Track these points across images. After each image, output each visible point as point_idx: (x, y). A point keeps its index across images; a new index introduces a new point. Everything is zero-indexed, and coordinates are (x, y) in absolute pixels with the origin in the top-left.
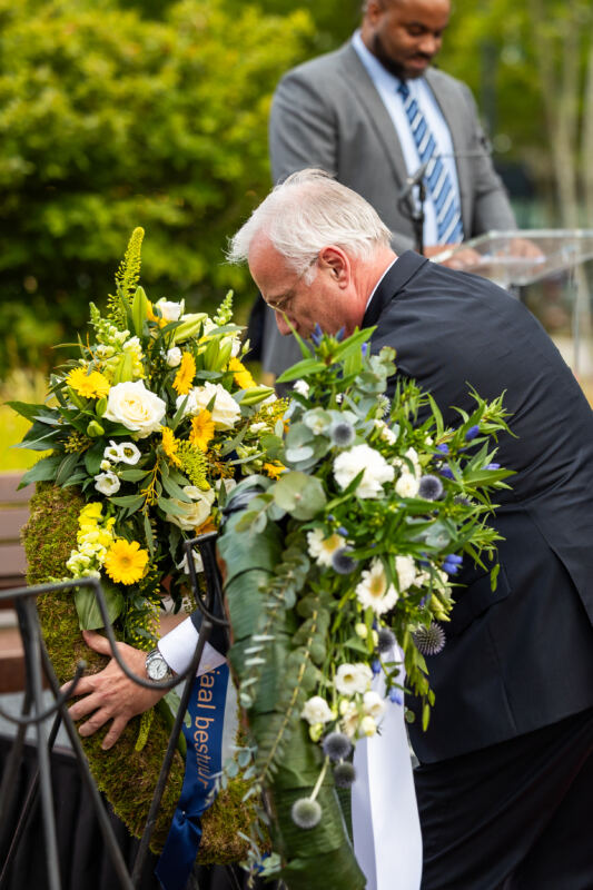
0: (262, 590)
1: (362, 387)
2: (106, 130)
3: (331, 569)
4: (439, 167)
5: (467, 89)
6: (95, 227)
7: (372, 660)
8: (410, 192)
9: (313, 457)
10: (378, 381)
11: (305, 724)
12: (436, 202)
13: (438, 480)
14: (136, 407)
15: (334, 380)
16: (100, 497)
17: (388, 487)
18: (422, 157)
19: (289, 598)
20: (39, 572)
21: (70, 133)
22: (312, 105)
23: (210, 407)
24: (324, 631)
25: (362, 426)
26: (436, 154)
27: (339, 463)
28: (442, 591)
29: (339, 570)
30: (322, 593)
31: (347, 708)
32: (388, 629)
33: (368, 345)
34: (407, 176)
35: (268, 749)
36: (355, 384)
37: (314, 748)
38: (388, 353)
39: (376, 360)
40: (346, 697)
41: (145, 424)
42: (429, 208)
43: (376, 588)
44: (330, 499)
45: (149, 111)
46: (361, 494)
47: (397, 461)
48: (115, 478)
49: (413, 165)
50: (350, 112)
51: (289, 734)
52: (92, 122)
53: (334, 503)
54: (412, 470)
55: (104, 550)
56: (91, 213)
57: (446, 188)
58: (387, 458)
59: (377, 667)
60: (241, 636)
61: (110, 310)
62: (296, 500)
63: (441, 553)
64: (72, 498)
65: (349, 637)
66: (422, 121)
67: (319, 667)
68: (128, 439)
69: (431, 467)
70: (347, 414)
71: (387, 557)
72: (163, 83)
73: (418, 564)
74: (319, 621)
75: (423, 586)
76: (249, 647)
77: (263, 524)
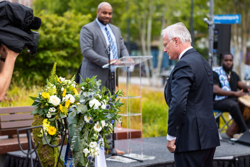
0: (75, 128)
1: (95, 88)
2: (51, 38)
3: (89, 123)
4: (113, 44)
5: (119, 29)
6: (49, 57)
7: (97, 141)
8: (107, 49)
9: (85, 102)
10: (98, 86)
11: (84, 154)
12: (113, 51)
13: (109, 106)
14: (55, 100)
15: (89, 86)
16: (47, 118)
17: (100, 107)
18: (110, 42)
19: (80, 129)
20: (35, 132)
21: (44, 39)
22: (88, 33)
23: (69, 99)
24: (87, 135)
25: (95, 95)
26: (113, 41)
27: (90, 102)
28: (111, 127)
29: (91, 124)
30: (87, 128)
31: (92, 150)
32: (100, 135)
33: (96, 79)
34: (107, 46)
35: (76, 158)
36: (93, 87)
37: (86, 158)
38: (100, 81)
39: (97, 82)
40: (92, 148)
41: (57, 104)
42: (111, 52)
43: (97, 127)
44: (88, 109)
45: (59, 34)
46: (94, 108)
47: (102, 102)
48: (50, 115)
49: (108, 44)
50: (96, 34)
51: (80, 156)
52: (48, 36)
53: (89, 110)
54: (104, 104)
55: (48, 129)
56: (48, 54)
57: (115, 48)
58: (99, 101)
59: (98, 142)
60: (71, 137)
61: (50, 79)
62: (82, 110)
63: (110, 120)
64: (41, 117)
65: (92, 136)
66: (110, 35)
67: (87, 142)
68: (53, 107)
69: (108, 103)
70: (92, 93)
71: (99, 121)
72: (62, 28)
73: (106, 122)
74: (86, 133)
75: (107, 126)
76: (72, 139)
77: (75, 114)
